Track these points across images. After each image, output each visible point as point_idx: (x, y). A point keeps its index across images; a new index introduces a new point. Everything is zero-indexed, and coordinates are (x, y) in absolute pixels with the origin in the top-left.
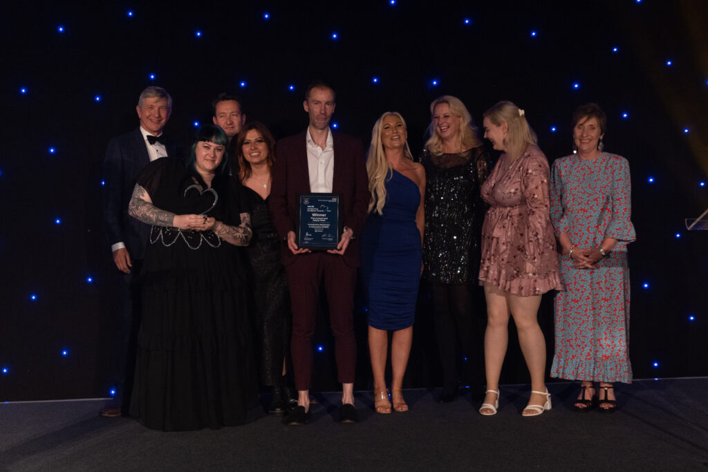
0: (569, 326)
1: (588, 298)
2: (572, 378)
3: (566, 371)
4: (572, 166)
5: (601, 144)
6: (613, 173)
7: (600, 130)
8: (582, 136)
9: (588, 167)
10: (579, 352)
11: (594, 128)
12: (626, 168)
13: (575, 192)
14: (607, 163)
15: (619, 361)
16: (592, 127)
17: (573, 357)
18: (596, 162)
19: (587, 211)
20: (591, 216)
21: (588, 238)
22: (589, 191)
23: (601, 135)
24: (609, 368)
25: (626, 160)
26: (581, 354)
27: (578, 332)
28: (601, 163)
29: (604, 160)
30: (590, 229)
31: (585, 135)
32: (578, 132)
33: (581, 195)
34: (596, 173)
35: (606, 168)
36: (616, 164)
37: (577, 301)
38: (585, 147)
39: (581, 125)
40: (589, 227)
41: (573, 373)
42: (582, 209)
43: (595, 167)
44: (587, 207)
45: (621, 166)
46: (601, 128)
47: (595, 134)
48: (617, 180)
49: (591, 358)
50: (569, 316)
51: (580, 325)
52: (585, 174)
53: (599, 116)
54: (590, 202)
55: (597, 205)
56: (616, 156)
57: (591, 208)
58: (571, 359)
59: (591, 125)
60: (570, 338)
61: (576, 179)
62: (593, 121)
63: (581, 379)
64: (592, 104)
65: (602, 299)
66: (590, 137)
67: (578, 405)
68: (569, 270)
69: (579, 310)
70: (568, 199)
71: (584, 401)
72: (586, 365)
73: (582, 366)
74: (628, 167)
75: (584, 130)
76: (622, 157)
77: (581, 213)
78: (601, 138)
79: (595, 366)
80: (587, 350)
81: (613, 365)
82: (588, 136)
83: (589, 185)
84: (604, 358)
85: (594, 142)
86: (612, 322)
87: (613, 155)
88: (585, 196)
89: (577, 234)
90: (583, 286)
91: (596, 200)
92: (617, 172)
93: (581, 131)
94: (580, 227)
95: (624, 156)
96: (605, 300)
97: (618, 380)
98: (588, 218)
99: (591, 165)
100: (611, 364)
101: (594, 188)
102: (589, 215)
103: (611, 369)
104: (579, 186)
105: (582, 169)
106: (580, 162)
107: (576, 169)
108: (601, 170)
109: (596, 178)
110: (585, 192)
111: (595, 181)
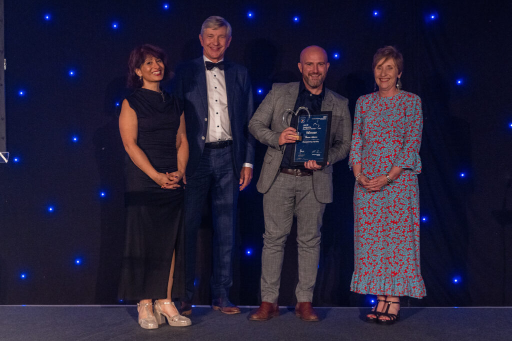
0: (362, 245)
1: (380, 221)
2: (364, 292)
3: (360, 286)
4: (373, 103)
5: (399, 82)
6: (405, 109)
7: (397, 70)
8: (381, 75)
9: (385, 103)
10: (371, 269)
11: (392, 68)
12: (417, 104)
13: (371, 126)
14: (402, 100)
15: (407, 277)
16: (390, 68)
17: (366, 273)
18: (392, 99)
19: (380, 143)
20: (384, 147)
21: (380, 167)
22: (383, 124)
23: (399, 74)
24: (396, 283)
25: (419, 98)
26: (373, 271)
27: (370, 251)
28: (397, 100)
29: (400, 98)
30: (382, 159)
31: (383, 75)
32: (377, 72)
33: (376, 128)
35: (400, 105)
36: (409, 101)
37: (370, 224)
38: (384, 85)
39: (380, 66)
40: (381, 157)
41: (366, 288)
42: (376, 141)
43: (391, 103)
44: (381, 139)
45: (413, 104)
46: (399, 68)
47: (391, 73)
48: (408, 116)
49: (381, 275)
50: (362, 237)
51: (372, 245)
52: (381, 110)
53: (396, 57)
54: (383, 135)
55: (389, 137)
56: (410, 94)
57: (384, 140)
58: (364, 276)
59: (389, 66)
60: (363, 256)
61: (373, 114)
62: (391, 62)
63: (372, 294)
64: (391, 47)
65: (392, 222)
66: (388, 77)
67: (369, 316)
68: (364, 195)
69: (372, 232)
70: (366, 131)
71: (375, 313)
72: (377, 281)
73: (373, 282)
74: (420, 104)
75: (383, 69)
76: (414, 95)
77: (376, 145)
78: (399, 77)
79: (385, 282)
80: (378, 267)
81: (401, 281)
82: (385, 76)
83: (383, 119)
84: (393, 274)
85: (392, 81)
86: (401, 242)
87: (407, 93)
88: (379, 129)
89: (371, 163)
90: (375, 210)
91: (388, 132)
92: (409, 108)
93: (380, 71)
94: (373, 157)
95: (417, 94)
96: (393, 222)
97: (406, 294)
98: (381, 149)
99: (388, 102)
100: (399, 280)
101: (387, 122)
102: (382, 146)
103: (398, 285)
104: (374, 120)
105: (380, 105)
106: (380, 99)
107: (375, 105)
108: (395, 106)
109: (390, 113)
110: (379, 125)
111: (389, 116)
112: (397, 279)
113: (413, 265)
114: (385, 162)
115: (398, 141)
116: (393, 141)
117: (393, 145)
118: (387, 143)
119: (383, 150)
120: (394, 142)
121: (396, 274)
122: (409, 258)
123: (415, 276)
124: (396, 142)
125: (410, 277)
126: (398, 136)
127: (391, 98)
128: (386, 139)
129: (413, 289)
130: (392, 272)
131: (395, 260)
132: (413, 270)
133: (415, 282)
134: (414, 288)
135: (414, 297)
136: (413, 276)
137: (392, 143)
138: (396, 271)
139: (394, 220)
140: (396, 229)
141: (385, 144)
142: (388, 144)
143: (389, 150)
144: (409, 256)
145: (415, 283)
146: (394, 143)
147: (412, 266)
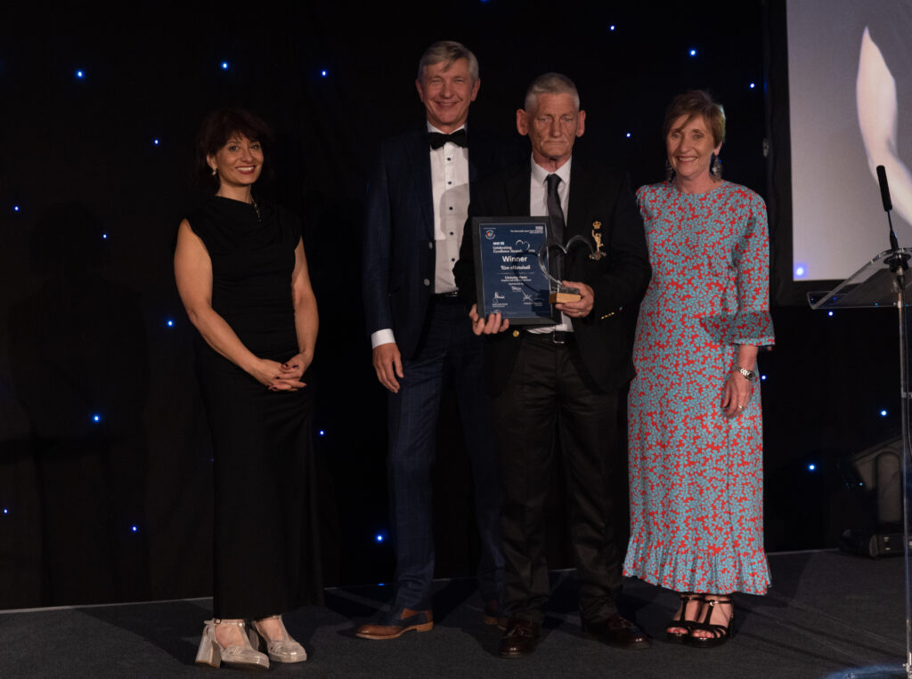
2: (654, 580)
5: (717, 163)
7: (713, 140)
8: (680, 150)
9: (690, 204)
11: (701, 136)
14: (725, 203)
15: (739, 554)
16: (698, 135)
18: (705, 199)
19: (681, 287)
20: (689, 296)
21: (682, 336)
22: (686, 250)
23: (716, 147)
28: (715, 201)
29: (719, 195)
30: (686, 319)
31: (685, 149)
32: (673, 143)
34: (702, 219)
38: (687, 170)
39: (679, 130)
40: (684, 316)
42: (673, 283)
43: (702, 207)
44: (682, 280)
46: (715, 136)
52: (683, 219)
53: (711, 115)
54: (686, 271)
55: (700, 277)
56: (743, 189)
57: (689, 282)
59: (696, 131)
61: (667, 226)
62: (700, 124)
66: (695, 152)
67: (672, 630)
71: (683, 623)
75: (683, 137)
78: (717, 152)
79: (694, 566)
81: (728, 563)
82: (690, 150)
83: (687, 240)
84: (711, 551)
85: (707, 160)
87: (737, 188)
88: (679, 260)
93: (678, 141)
97: (736, 589)
98: (683, 299)
99: (696, 204)
100: (724, 563)
101: (694, 247)
102: (686, 294)
103: (723, 572)
104: (669, 240)
105: (680, 208)
106: (680, 195)
107: (669, 207)
108: (710, 213)
109: (700, 228)
110: (678, 252)
111: (698, 233)
112: (721, 561)
113: (749, 529)
114: (693, 327)
115: (717, 284)
116: (707, 285)
117: (707, 292)
118: (696, 288)
119: (688, 302)
120: (709, 285)
121: (717, 551)
122: (742, 517)
123: (754, 552)
124: (713, 286)
125: (746, 554)
126: (717, 275)
127: (703, 196)
128: (693, 281)
129: (750, 578)
130: (709, 547)
131: (716, 524)
132: (750, 540)
133: (754, 563)
134: (753, 575)
135: (752, 592)
136: (751, 552)
137: (706, 288)
138: (719, 544)
139: (713, 443)
140: (717, 461)
141: (691, 290)
142: (698, 290)
143: (699, 302)
144: (743, 513)
145: (754, 567)
146: (710, 288)
147: (748, 532)
